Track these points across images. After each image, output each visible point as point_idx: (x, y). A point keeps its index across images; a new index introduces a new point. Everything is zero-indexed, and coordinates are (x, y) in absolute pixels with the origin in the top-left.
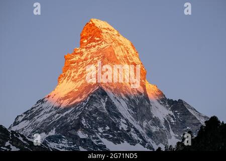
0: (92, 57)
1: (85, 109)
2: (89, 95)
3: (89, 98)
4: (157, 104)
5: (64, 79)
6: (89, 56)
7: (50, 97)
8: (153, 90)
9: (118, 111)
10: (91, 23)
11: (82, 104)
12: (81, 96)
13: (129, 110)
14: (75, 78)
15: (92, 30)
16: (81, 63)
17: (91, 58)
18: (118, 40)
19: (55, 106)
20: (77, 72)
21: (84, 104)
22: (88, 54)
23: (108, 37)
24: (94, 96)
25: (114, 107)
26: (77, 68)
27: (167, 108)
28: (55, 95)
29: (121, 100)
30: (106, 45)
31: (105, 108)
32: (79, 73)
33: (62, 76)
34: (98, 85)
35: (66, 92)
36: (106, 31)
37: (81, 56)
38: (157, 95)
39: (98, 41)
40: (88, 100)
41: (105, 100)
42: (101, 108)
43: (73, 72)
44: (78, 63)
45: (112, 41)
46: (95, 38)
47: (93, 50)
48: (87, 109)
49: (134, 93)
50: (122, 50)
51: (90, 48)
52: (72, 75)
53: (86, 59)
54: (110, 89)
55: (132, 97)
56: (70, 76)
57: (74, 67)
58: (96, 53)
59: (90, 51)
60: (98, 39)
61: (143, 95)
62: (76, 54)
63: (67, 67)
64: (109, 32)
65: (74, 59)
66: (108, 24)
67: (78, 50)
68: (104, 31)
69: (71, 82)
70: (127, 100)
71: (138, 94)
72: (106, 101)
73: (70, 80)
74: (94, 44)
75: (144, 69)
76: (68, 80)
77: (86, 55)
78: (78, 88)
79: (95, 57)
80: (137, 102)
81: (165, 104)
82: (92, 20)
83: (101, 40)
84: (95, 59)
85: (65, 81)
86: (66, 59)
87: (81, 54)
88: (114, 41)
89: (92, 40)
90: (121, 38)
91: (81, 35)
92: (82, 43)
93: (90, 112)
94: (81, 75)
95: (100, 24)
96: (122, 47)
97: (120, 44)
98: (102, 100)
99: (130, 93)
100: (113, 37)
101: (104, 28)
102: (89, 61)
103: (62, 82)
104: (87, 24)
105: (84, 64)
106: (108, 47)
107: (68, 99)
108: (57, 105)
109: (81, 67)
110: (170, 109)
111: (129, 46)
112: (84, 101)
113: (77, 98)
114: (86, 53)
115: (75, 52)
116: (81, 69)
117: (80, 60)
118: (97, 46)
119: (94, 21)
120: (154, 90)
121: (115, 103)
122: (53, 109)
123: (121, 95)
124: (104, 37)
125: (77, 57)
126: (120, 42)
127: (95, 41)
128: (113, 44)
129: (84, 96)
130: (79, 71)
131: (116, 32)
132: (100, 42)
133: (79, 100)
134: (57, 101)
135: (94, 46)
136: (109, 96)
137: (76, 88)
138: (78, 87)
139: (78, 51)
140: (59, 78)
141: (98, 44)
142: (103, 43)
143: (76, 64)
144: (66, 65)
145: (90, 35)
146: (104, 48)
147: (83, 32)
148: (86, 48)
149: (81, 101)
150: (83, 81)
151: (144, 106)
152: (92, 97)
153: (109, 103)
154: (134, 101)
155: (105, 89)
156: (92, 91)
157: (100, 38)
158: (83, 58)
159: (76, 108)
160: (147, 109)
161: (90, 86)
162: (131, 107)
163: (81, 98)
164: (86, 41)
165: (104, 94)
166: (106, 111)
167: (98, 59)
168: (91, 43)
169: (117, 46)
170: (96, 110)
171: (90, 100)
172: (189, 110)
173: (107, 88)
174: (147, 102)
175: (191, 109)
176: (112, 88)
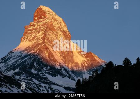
2: (38, 49)
3: (38, 51)
4: (77, 54)
6: (39, 27)
7: (16, 50)
9: (54, 58)
10: (40, 8)
14: (30, 39)
15: (40, 12)
16: (34, 31)
17: (39, 28)
18: (55, 18)
19: (19, 55)
20: (31, 36)
21: (35, 54)
23: (49, 16)
24: (41, 49)
25: (53, 56)
26: (31, 34)
28: (19, 49)
29: (57, 52)
30: (48, 21)
31: (47, 57)
32: (33, 36)
33: (23, 38)
34: (44, 43)
35: (25, 47)
36: (48, 13)
37: (34, 27)
39: (44, 18)
40: (38, 52)
42: (45, 56)
43: (29, 35)
44: (32, 31)
47: (41, 23)
48: (37, 57)
50: (57, 24)
51: (39, 22)
52: (29, 37)
53: (37, 29)
54: (50, 45)
56: (27, 38)
58: (43, 25)
59: (39, 24)
60: (44, 17)
62: (31, 25)
64: (50, 13)
65: (30, 28)
66: (49, 9)
67: (32, 23)
68: (47, 12)
69: (28, 42)
70: (60, 52)
72: (48, 52)
74: (41, 20)
75: (70, 34)
76: (26, 40)
78: (32, 45)
80: (66, 53)
82: (40, 6)
84: (42, 28)
85: (25, 41)
86: (25, 29)
87: (34, 25)
88: (53, 18)
89: (41, 18)
90: (57, 16)
91: (34, 15)
92: (34, 19)
93: (39, 58)
94: (34, 38)
95: (45, 8)
96: (57, 22)
97: (56, 20)
98: (46, 52)
100: (52, 16)
101: (47, 11)
103: (23, 41)
104: (38, 8)
105: (36, 31)
106: (50, 22)
107: (26, 51)
108: (20, 54)
109: (34, 33)
110: (84, 57)
113: (31, 50)
114: (37, 25)
116: (34, 34)
117: (33, 29)
118: (43, 21)
119: (42, 7)
121: (53, 54)
122: (18, 57)
124: (47, 16)
125: (32, 27)
126: (56, 19)
127: (42, 18)
128: (52, 20)
129: (35, 50)
130: (33, 35)
131: (54, 13)
132: (45, 19)
133: (32, 52)
134: (20, 52)
135: (42, 21)
136: (50, 49)
137: (31, 45)
140: (21, 39)
141: (44, 20)
142: (47, 19)
144: (26, 32)
145: (39, 15)
147: (35, 13)
148: (37, 22)
149: (34, 52)
150: (35, 41)
151: (69, 55)
152: (40, 50)
153: (50, 54)
154: (64, 53)
155: (48, 46)
156: (40, 46)
157: (45, 16)
158: (35, 28)
159: (31, 56)
160: (71, 57)
161: (39, 44)
162: (62, 56)
163: (33, 51)
164: (37, 18)
165: (47, 49)
166: (48, 58)
167: (44, 28)
168: (40, 20)
169: (54, 21)
170: (42, 57)
171: (39, 52)
172: (95, 58)
173: (49, 45)
174: (71, 54)
175: (97, 57)
176: (52, 45)
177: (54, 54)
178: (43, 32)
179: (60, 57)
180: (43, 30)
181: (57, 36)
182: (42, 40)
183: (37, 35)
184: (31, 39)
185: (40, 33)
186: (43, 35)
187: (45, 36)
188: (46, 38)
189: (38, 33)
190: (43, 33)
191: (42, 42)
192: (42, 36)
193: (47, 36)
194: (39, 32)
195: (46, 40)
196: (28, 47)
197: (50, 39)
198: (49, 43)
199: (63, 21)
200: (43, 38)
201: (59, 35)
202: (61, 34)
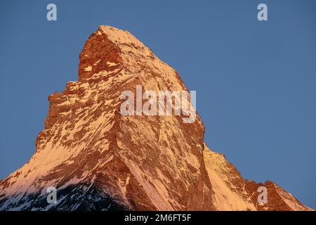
0: (101, 99)
1: (87, 199)
2: (94, 172)
3: (95, 177)
4: (226, 190)
5: (48, 141)
6: (96, 98)
7: (20, 176)
8: (217, 164)
9: (149, 203)
10: (100, 33)
11: (82, 189)
12: (79, 175)
13: (172, 201)
14: (68, 138)
15: (102, 47)
16: (80, 110)
17: (98, 102)
18: (151, 66)
19: (29, 193)
20: (72, 127)
21: (85, 188)
22: (94, 94)
23: (132, 61)
24: (104, 173)
25: (143, 195)
26: (72, 120)
27: (244, 197)
28: (29, 171)
29: (156, 182)
30: (127, 76)
31: (124, 197)
32: (76, 130)
33: (45, 135)
34: (113, 153)
35: (51, 167)
36: (129, 49)
37: (80, 97)
38: (224, 173)
39: (113, 68)
40: (92, 181)
41: (125, 181)
42: (119, 197)
43: (64, 126)
44: (74, 110)
45: (140, 68)
46: (108, 63)
47: (104, 85)
48: (90, 198)
49: (182, 169)
50: (159, 86)
51: (97, 81)
52: (64, 133)
53: (89, 103)
54: (135, 160)
55: (178, 177)
56: (59, 136)
57: (67, 119)
58: (109, 92)
59: (97, 87)
60: (113, 64)
61: (199, 172)
62: (72, 93)
63: (54, 118)
64: (134, 51)
65: (67, 103)
66: (132, 37)
67: (75, 85)
68: (125, 49)
69: (62, 147)
70: (168, 181)
71: (188, 170)
72: (127, 182)
73: (58, 143)
74: (105, 73)
75: (200, 122)
76: (55, 142)
77: (89, 94)
78: (75, 159)
79: (108, 99)
80: (187, 185)
81: (240, 189)
82: (102, 27)
83: (120, 65)
84: (108, 102)
85: (49, 144)
86: (51, 103)
87: (81, 92)
88: (143, 68)
89: (102, 67)
90: (158, 64)
91: (80, 57)
92: (82, 72)
93: (96, 204)
94: (80, 134)
95: (117, 35)
96: (158, 79)
97: (154, 75)
98: (120, 182)
99: (173, 168)
100: (142, 60)
101: (124, 44)
102: (96, 106)
103: (44, 147)
104: (93, 35)
105: (87, 112)
106: (132, 79)
107: (54, 180)
108: (33, 190)
109: (81, 117)
110: (249, 199)
111: (173, 78)
112: (85, 184)
113: (72, 177)
114: (90, 92)
115: (68, 88)
116: (81, 122)
117: (78, 104)
118: (110, 79)
119: (106, 29)
120: (219, 162)
122: (26, 198)
123: (156, 172)
124: (125, 62)
125: (74, 99)
126: (155, 71)
127: (107, 68)
128: (142, 74)
129: (85, 174)
130: (77, 125)
131: (147, 52)
132: (116, 71)
133: (75, 181)
134: (34, 184)
135: (106, 79)
136: (133, 173)
137: (70, 159)
138: (74, 156)
139: (75, 88)
140: (39, 139)
141: (113, 75)
142: (123, 72)
143: (70, 111)
144: (52, 114)
145: (98, 57)
146: (124, 82)
147: (84, 51)
148: (90, 82)
149: (80, 184)
150: (84, 146)
151: (199, 193)
152: (100, 176)
153: (133, 187)
154: (181, 184)
155: (126, 161)
156: (100, 164)
157: (116, 62)
158: (84, 101)
159: (69, 197)
160: (206, 199)
161: (97, 155)
162: (175, 195)
163: (79, 177)
164: (89, 69)
165: (125, 170)
166: (126, 203)
167: (113, 103)
168: (100, 73)
169: (148, 78)
170: (108, 200)
171: (96, 181)
172: (287, 201)
173: (129, 158)
174: (205, 187)
175: (291, 199)
176: (139, 158)
177: (147, 188)
178: (112, 115)
179: (166, 200)
180: (111, 108)
181: (159, 127)
182: (106, 141)
183: (90, 126)
184: (71, 137)
185: (102, 119)
186: (110, 126)
187: (117, 127)
188: (121, 135)
189: (95, 119)
190: (112, 120)
191: (106, 147)
192: (107, 129)
193: (124, 127)
194: (97, 114)
195: (119, 143)
196: (59, 167)
197: (133, 140)
198: (130, 153)
199: (178, 77)
200: (112, 137)
201: (163, 126)
202: (172, 122)
